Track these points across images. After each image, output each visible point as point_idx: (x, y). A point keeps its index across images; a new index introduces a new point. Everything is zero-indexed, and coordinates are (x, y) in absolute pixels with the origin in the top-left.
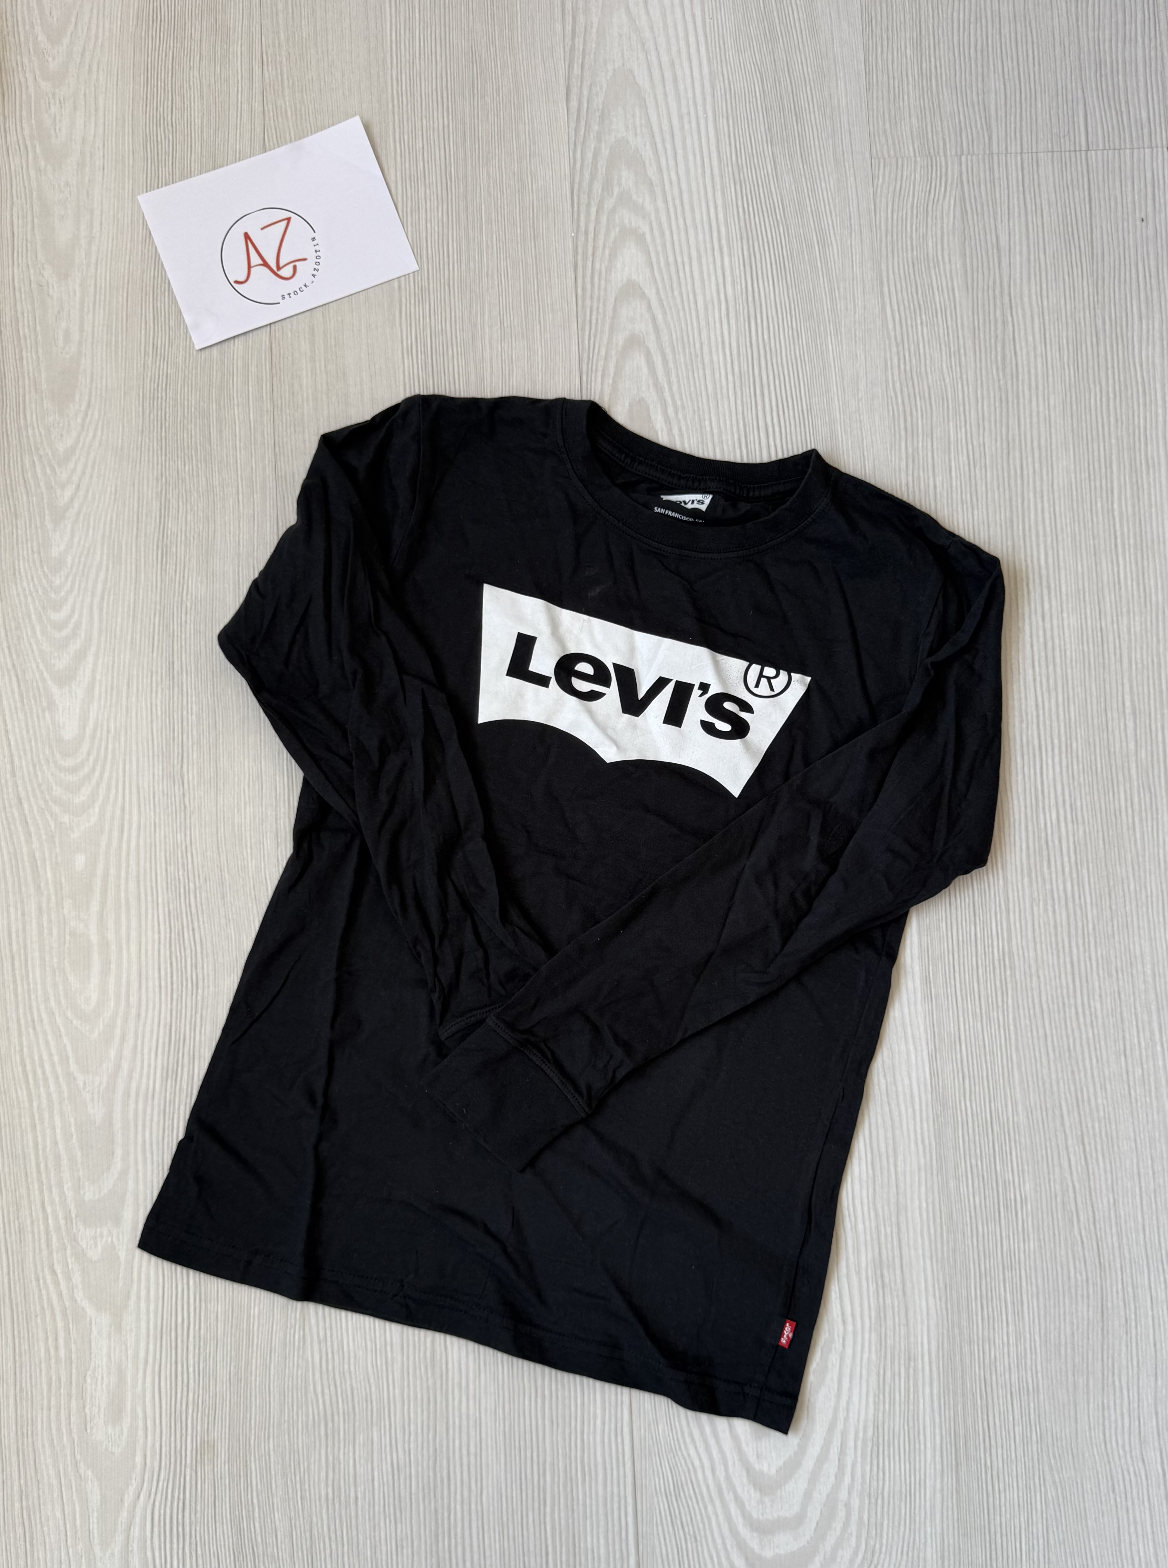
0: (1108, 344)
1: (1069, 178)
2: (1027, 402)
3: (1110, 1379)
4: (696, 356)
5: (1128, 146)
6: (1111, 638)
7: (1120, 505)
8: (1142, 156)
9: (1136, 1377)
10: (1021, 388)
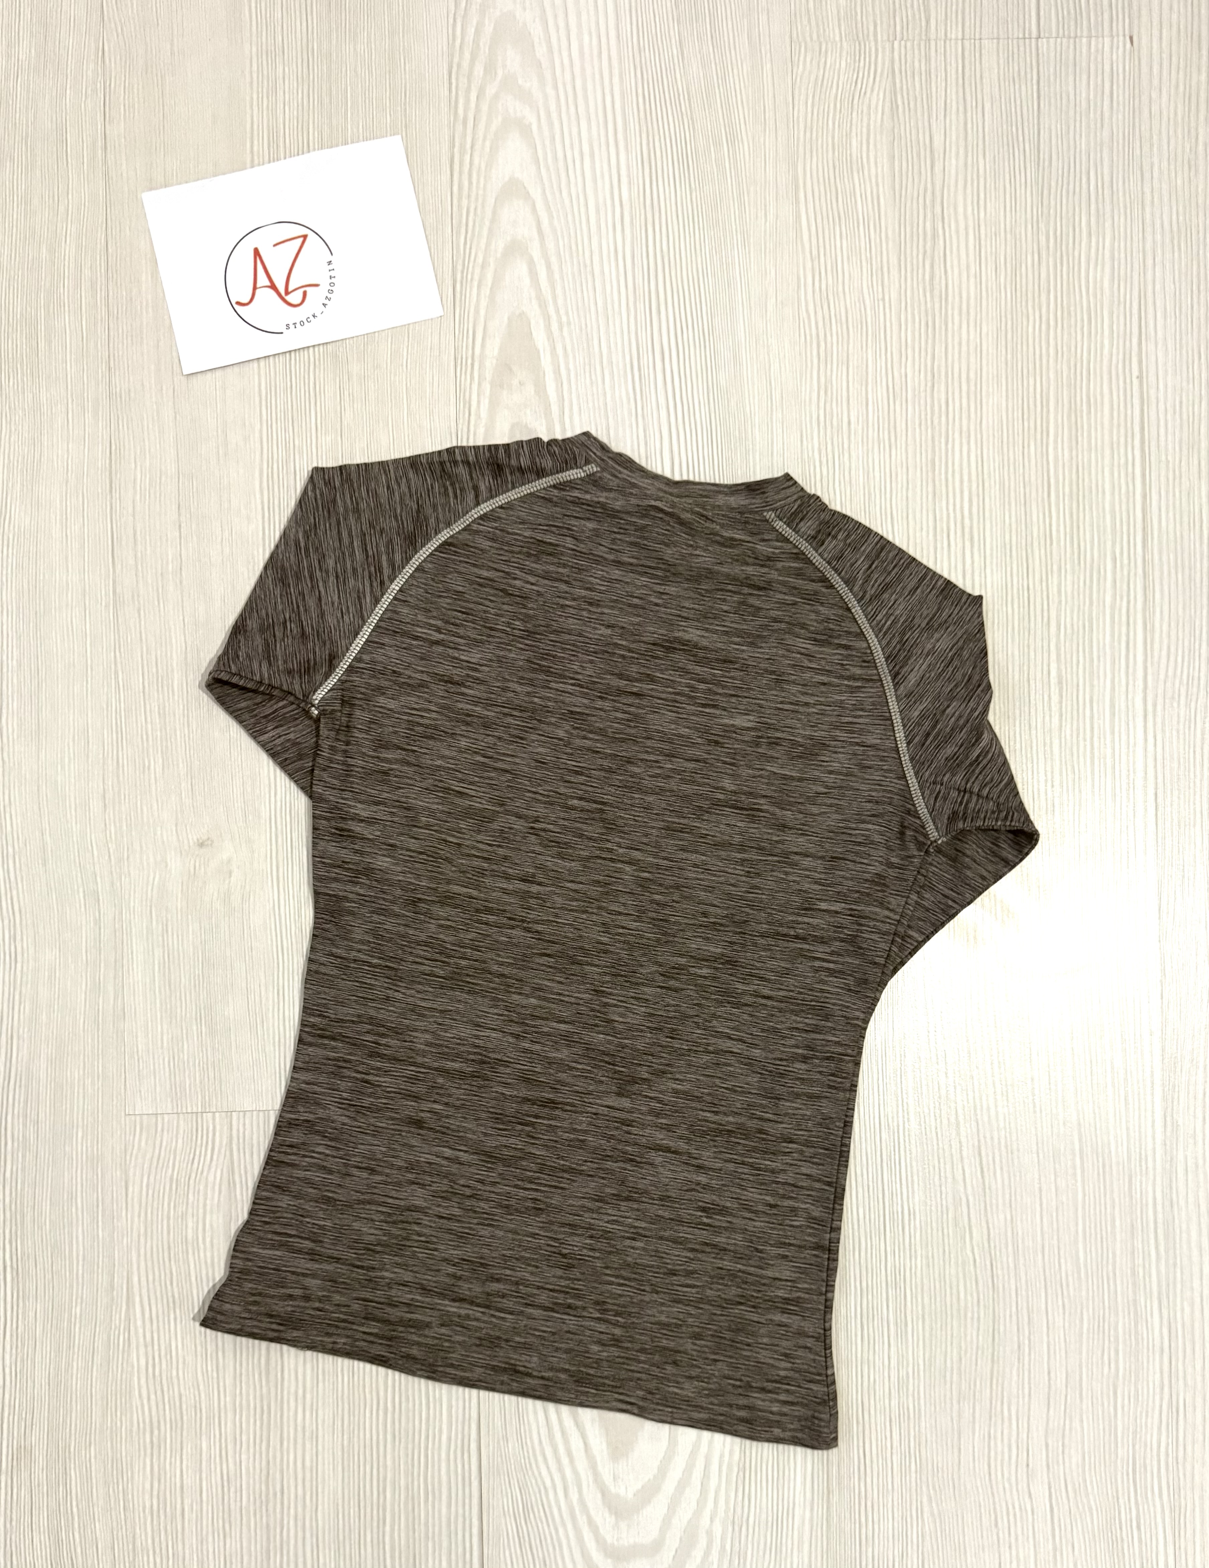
0: (1051, 263)
1: (1016, 68)
2: (956, 328)
3: (999, 1409)
4: (585, 266)
5: (1085, 33)
6: (1038, 600)
7: (1056, 448)
8: (1100, 46)
9: (1026, 1407)
10: (950, 312)
